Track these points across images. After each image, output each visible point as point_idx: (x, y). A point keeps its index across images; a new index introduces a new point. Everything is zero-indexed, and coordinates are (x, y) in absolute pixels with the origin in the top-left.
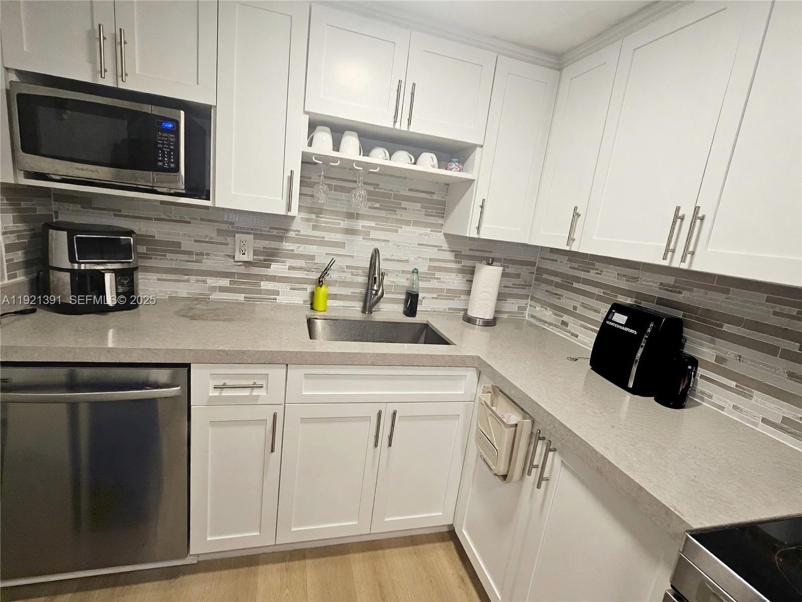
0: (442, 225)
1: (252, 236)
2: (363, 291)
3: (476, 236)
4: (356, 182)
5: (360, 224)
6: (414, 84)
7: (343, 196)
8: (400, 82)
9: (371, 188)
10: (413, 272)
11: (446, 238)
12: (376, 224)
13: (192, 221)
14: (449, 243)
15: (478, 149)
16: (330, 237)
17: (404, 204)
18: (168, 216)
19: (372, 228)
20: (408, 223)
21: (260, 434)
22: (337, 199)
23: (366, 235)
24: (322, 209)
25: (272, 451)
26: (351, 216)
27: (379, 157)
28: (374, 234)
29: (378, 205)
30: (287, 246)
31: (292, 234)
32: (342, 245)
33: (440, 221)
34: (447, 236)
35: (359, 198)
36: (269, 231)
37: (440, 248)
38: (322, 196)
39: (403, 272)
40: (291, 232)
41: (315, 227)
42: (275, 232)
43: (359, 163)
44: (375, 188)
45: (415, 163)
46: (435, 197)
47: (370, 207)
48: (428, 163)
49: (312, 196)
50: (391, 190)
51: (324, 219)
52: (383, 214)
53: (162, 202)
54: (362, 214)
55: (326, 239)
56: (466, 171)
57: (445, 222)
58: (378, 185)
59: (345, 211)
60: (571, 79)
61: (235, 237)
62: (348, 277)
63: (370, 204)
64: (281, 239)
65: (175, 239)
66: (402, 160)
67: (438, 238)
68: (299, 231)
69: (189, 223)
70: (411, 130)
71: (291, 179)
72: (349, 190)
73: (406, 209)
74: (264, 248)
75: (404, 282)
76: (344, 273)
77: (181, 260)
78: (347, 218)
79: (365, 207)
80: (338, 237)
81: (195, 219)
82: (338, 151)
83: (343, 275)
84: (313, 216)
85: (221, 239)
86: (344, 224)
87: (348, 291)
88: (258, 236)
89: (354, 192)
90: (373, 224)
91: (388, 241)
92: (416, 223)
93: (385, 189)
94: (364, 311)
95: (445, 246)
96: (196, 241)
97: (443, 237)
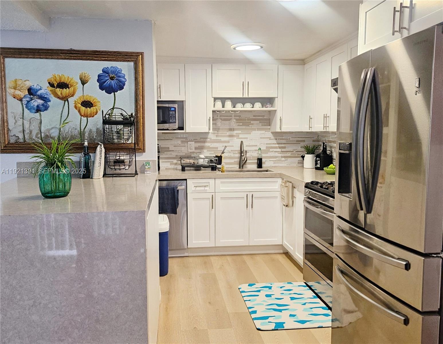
0: (270, 128)
1: (194, 142)
2: (239, 160)
3: (280, 131)
4: (231, 116)
5: (235, 133)
6: (248, 82)
7: (227, 122)
8: (243, 82)
9: (238, 118)
10: (259, 149)
11: (272, 134)
12: (241, 132)
13: (173, 139)
14: (274, 136)
15: (276, 98)
16: (223, 139)
17: (252, 122)
18: (164, 138)
19: (240, 133)
20: (254, 130)
21: (208, 203)
22: (224, 124)
23: (237, 136)
24: (219, 128)
25: (212, 208)
26: (231, 130)
27: (239, 107)
28: (241, 136)
29: (241, 124)
30: (207, 144)
31: (208, 140)
32: (228, 142)
33: (269, 127)
34: (272, 133)
35: (233, 123)
36: (200, 140)
37: (270, 139)
38: (219, 123)
39: (255, 150)
40: (208, 139)
41: (217, 136)
42: (202, 140)
43: (232, 111)
44: (239, 118)
45: (253, 107)
46: (265, 117)
47: (238, 125)
48: (258, 106)
49: (215, 124)
50: (246, 117)
51: (220, 132)
52: (244, 127)
53: (163, 133)
54: (235, 129)
55: (222, 140)
56: (273, 107)
57: (271, 127)
58: (240, 116)
59: (228, 128)
60: (317, 64)
61: (188, 143)
62: (232, 155)
63: (238, 124)
64: (204, 142)
65: (167, 146)
66: (248, 107)
67: (269, 134)
68: (211, 138)
69: (172, 140)
70: (249, 97)
71: (209, 120)
72: (230, 120)
73: (253, 124)
74: (198, 146)
75: (256, 155)
76: (230, 153)
77: (169, 154)
78: (229, 131)
79: (236, 125)
80: (227, 139)
81: (174, 138)
82: (224, 107)
83: (230, 154)
84: (216, 132)
85: (183, 145)
86: (228, 133)
87: (232, 161)
88: (196, 142)
89: (231, 120)
90: (240, 132)
91: (247, 138)
92: (259, 129)
93: (244, 117)
94: (240, 168)
95: (273, 137)
96: (174, 146)
97: (271, 134)
